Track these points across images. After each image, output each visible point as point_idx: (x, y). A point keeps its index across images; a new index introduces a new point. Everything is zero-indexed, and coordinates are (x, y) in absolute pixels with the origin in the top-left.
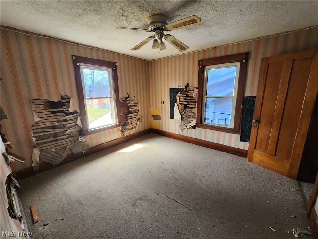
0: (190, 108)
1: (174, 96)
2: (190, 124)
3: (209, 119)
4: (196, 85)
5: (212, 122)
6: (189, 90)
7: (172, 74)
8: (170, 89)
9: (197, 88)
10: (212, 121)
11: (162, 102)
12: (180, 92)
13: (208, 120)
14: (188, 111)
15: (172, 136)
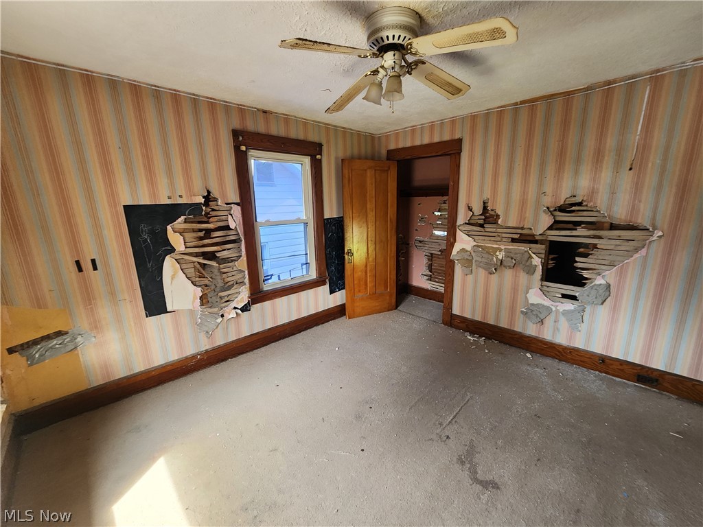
0: (225, 261)
1: (152, 233)
2: (233, 304)
3: (272, 275)
4: (233, 196)
5: (279, 279)
6: (213, 210)
7: (125, 147)
8: (125, 207)
9: (237, 204)
10: (279, 276)
11: (87, 266)
12: (183, 218)
13: (271, 278)
14: (225, 270)
15: (170, 372)
